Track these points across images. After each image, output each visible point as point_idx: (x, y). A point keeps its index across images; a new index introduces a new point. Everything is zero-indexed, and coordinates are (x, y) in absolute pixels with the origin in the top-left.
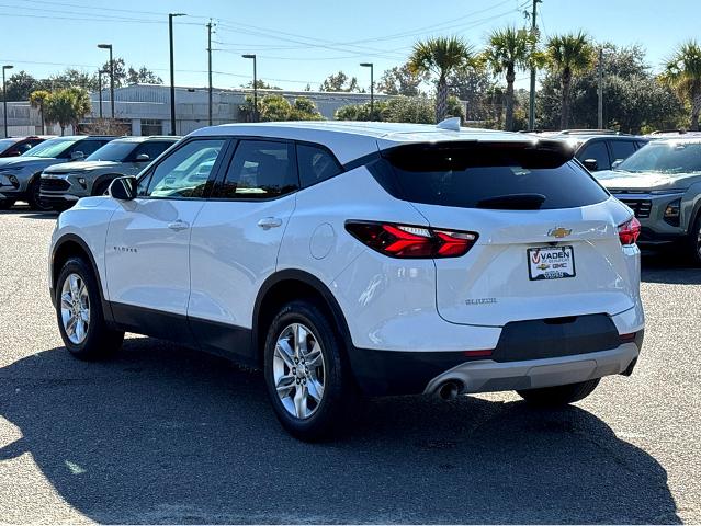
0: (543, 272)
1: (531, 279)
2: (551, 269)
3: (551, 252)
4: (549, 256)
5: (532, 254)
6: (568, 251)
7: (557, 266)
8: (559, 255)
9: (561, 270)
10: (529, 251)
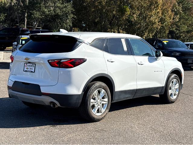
0: (27, 70)
1: (24, 71)
2: (29, 69)
3: (30, 65)
4: (29, 66)
5: (26, 64)
6: (34, 65)
7: (30, 69)
8: (32, 66)
9: (31, 70)
10: (25, 63)
